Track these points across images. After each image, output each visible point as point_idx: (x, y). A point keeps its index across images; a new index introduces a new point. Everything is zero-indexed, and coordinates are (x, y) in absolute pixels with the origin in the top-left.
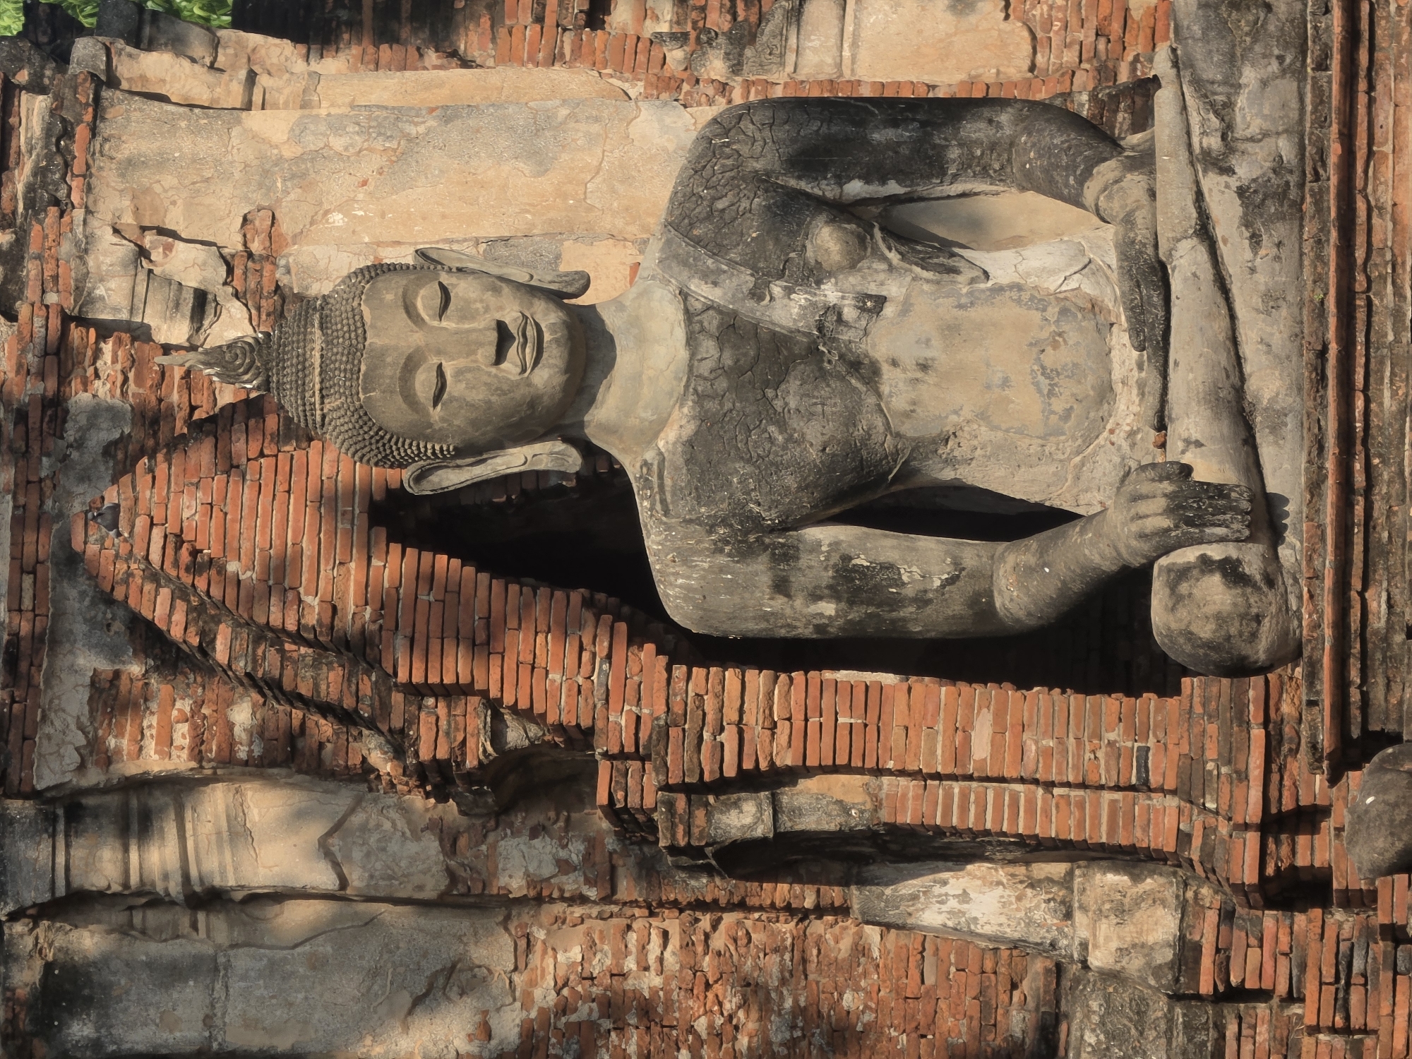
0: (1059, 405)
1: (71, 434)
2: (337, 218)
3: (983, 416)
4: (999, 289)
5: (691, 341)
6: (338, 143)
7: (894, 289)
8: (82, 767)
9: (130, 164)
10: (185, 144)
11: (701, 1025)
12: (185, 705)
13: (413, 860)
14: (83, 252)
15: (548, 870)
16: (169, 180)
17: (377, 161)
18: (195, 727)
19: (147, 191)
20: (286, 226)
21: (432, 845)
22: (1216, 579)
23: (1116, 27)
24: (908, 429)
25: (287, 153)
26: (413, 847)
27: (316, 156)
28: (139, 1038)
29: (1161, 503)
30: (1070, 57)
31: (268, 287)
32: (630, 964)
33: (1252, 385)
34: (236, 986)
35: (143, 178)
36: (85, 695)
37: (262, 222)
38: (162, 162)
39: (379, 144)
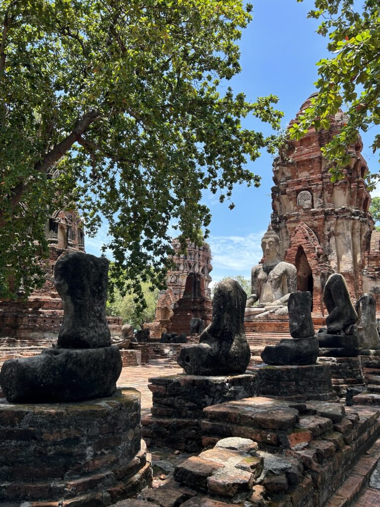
1: (313, 221)
2: (339, 239)
4: (273, 293)
8: (288, 227)
16: (342, 226)
17: (346, 243)
20: (338, 236)
25: (346, 235)
27: (346, 238)
35: (342, 224)
36: (294, 226)
37: (339, 234)
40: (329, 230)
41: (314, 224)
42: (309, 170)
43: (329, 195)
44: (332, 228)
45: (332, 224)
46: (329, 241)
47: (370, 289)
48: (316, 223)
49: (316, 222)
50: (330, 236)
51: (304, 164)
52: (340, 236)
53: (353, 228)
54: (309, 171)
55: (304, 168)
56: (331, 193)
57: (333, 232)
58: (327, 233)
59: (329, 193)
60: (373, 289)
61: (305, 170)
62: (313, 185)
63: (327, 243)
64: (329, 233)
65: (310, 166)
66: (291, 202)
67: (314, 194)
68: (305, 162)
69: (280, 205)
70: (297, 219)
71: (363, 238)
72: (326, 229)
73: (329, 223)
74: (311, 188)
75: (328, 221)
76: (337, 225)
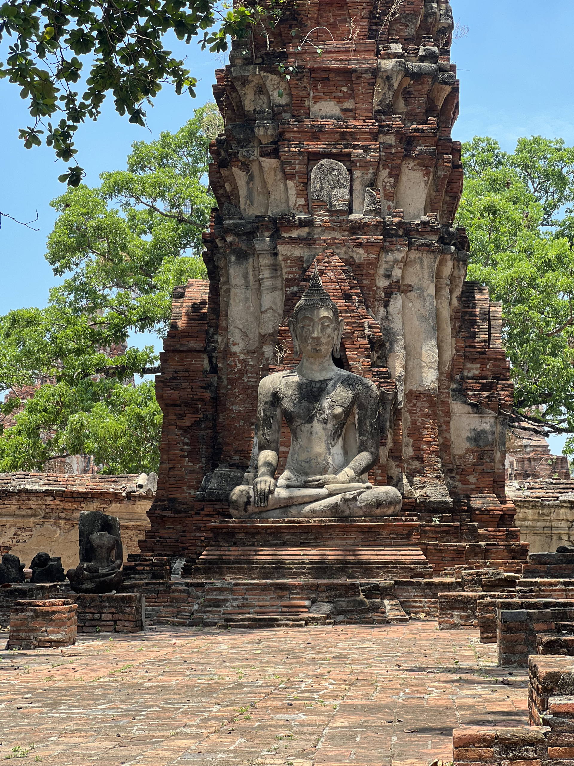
0: (303, 464)
1: (355, 249)
2: (411, 305)
3: (301, 447)
4: (329, 449)
5: (321, 381)
6: (427, 304)
7: (329, 426)
8: (283, 255)
9: (421, 260)
10: (426, 271)
11: (237, 390)
12: (297, 276)
13: (268, 327)
14: (398, 250)
15: (266, 356)
16: (418, 268)
17: (424, 313)
18: (292, 279)
19: (416, 263)
20: (408, 294)
21: (271, 331)
22: (246, 500)
23: (464, 473)
24: (298, 430)
25: (425, 294)
26: (271, 327)
27: (424, 299)
28: (232, 271)
29: (263, 487)
30: (458, 463)
31: (392, 290)
32: (249, 375)
33: (294, 507)
34: (243, 291)
35: (418, 262)
36: (299, 255)
37: (410, 289)
38: (422, 266)
39: (427, 313)
40: (388, 276)
41: (355, 256)
42: (339, 98)
43: (392, 180)
44: (397, 273)
45: (396, 261)
46: (386, 306)
47: (466, 434)
48: (360, 255)
49: (361, 251)
50: (389, 293)
51: (328, 79)
52: (412, 295)
53: (438, 275)
54: (340, 101)
55: (326, 89)
56: (395, 174)
57: (398, 281)
58: (383, 283)
59: (390, 175)
60: (473, 434)
61: (328, 95)
62: (355, 147)
63: (382, 310)
64: (387, 284)
65: (345, 89)
66: (290, 183)
67: (357, 173)
68: (332, 75)
69: (248, 183)
70: (309, 233)
71: (455, 302)
72: (381, 272)
73: (390, 257)
74: (349, 155)
75: (387, 252)
76: (406, 263)
